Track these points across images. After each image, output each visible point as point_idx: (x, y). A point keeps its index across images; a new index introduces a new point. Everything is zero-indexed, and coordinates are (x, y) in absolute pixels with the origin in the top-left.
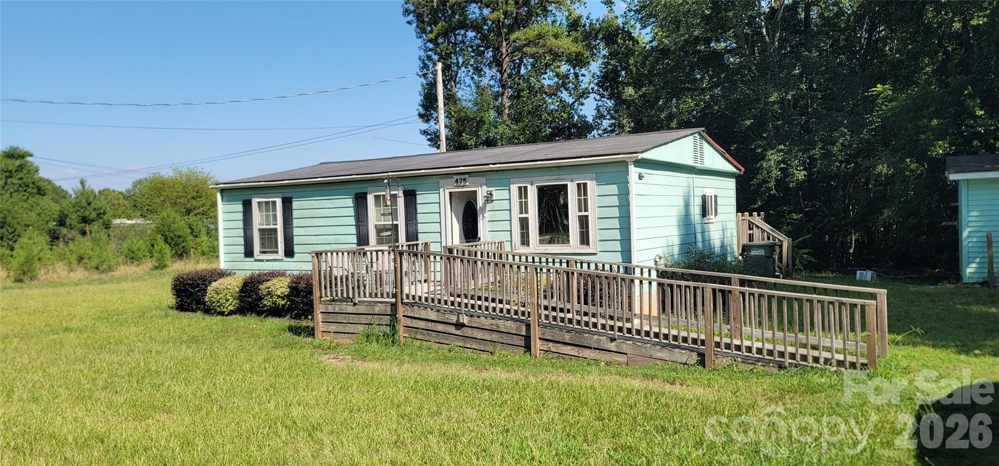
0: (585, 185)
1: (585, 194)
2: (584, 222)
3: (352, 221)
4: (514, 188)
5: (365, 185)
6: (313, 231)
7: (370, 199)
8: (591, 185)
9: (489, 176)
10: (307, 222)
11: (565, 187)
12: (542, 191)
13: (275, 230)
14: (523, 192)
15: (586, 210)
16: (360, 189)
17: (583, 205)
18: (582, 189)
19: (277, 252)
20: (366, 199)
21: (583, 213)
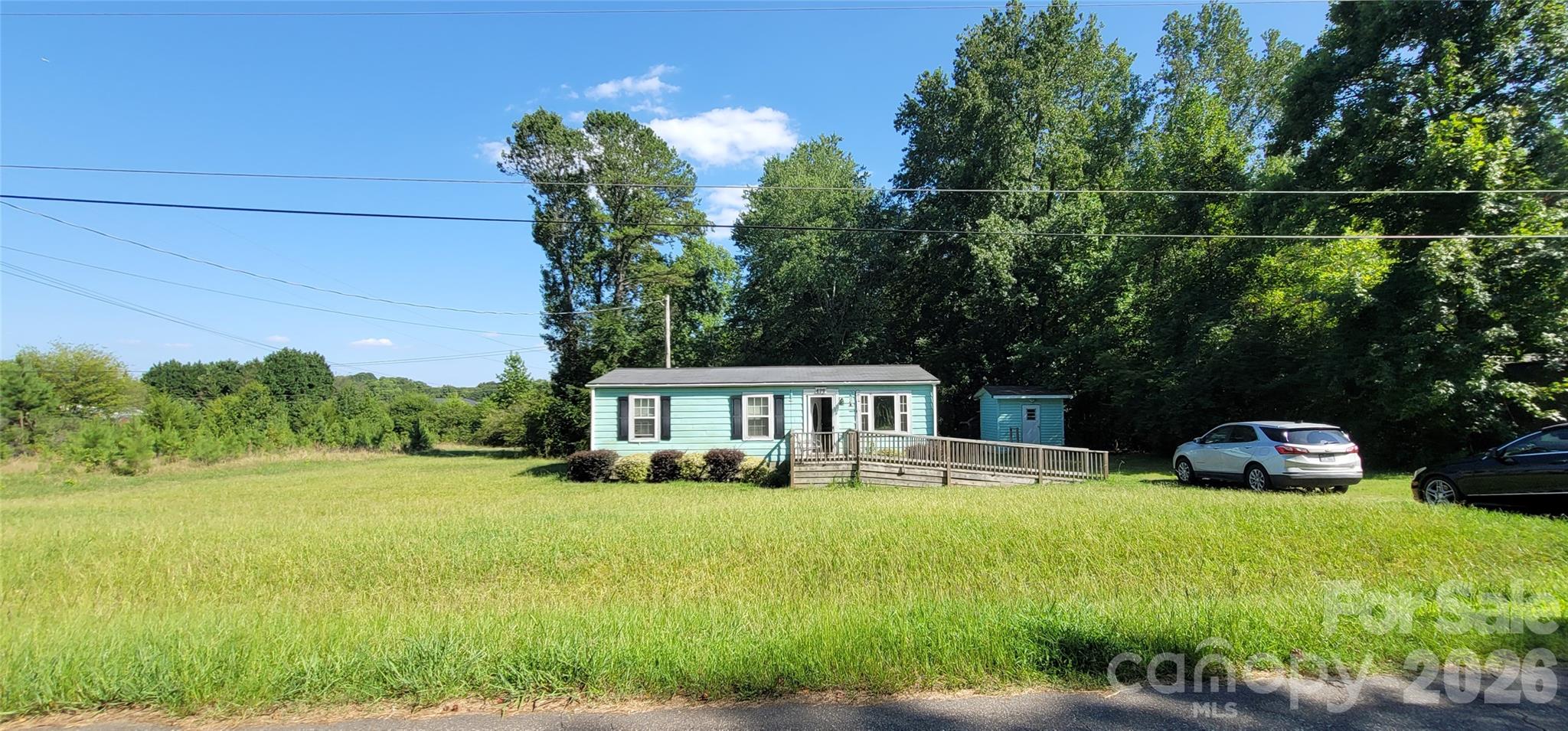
0: (905, 397)
1: (905, 402)
2: (904, 418)
3: (728, 414)
4: (859, 398)
5: (742, 390)
6: (689, 421)
7: (745, 399)
8: (909, 396)
9: (841, 389)
10: (679, 415)
11: (893, 397)
12: (877, 399)
13: (653, 421)
14: (865, 400)
15: (906, 411)
16: (736, 393)
17: (904, 408)
18: (904, 399)
19: (653, 437)
20: (741, 400)
21: (904, 413)
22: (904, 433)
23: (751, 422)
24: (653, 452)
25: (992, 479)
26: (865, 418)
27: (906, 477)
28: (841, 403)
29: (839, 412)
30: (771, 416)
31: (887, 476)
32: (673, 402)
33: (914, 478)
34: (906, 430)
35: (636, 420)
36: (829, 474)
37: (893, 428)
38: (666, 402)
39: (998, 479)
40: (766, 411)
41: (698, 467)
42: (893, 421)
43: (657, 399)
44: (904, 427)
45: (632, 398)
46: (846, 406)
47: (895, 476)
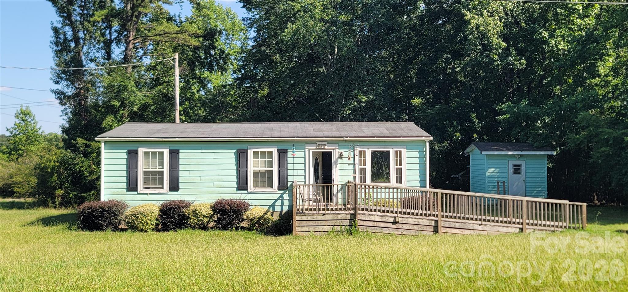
0: (400, 152)
1: (400, 156)
2: (399, 172)
3: (234, 167)
4: (357, 152)
5: (247, 145)
6: (197, 173)
7: (250, 153)
8: (404, 151)
9: (340, 144)
10: (188, 167)
11: (388, 153)
12: (374, 154)
13: (161, 173)
14: (363, 154)
15: (401, 165)
16: (242, 147)
17: (399, 162)
18: (399, 154)
19: (162, 188)
20: (247, 153)
21: (399, 167)
22: (398, 185)
23: (256, 174)
24: (162, 202)
25: (480, 228)
26: (363, 171)
27: (400, 226)
28: (341, 156)
29: (339, 166)
30: (275, 169)
31: (382, 225)
32: (181, 155)
33: (407, 227)
34: (401, 182)
35: (145, 172)
36: (329, 223)
37: (389, 181)
38: (174, 155)
39: (485, 228)
40: (270, 164)
41: (205, 216)
42: (388, 175)
43: (166, 152)
44: (399, 180)
45: (141, 151)
46: (345, 160)
47: (390, 225)
